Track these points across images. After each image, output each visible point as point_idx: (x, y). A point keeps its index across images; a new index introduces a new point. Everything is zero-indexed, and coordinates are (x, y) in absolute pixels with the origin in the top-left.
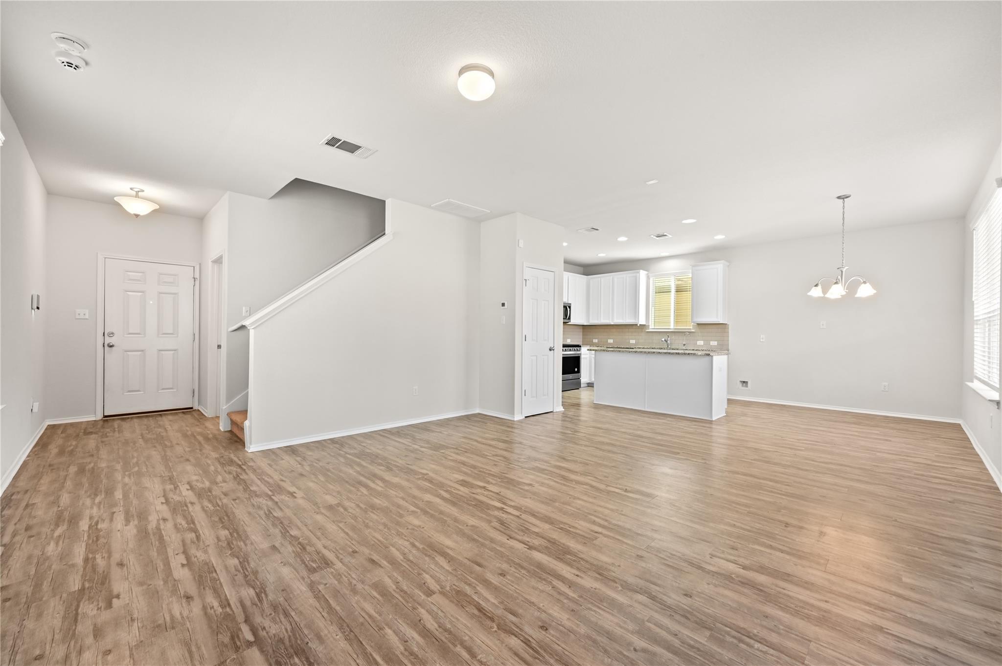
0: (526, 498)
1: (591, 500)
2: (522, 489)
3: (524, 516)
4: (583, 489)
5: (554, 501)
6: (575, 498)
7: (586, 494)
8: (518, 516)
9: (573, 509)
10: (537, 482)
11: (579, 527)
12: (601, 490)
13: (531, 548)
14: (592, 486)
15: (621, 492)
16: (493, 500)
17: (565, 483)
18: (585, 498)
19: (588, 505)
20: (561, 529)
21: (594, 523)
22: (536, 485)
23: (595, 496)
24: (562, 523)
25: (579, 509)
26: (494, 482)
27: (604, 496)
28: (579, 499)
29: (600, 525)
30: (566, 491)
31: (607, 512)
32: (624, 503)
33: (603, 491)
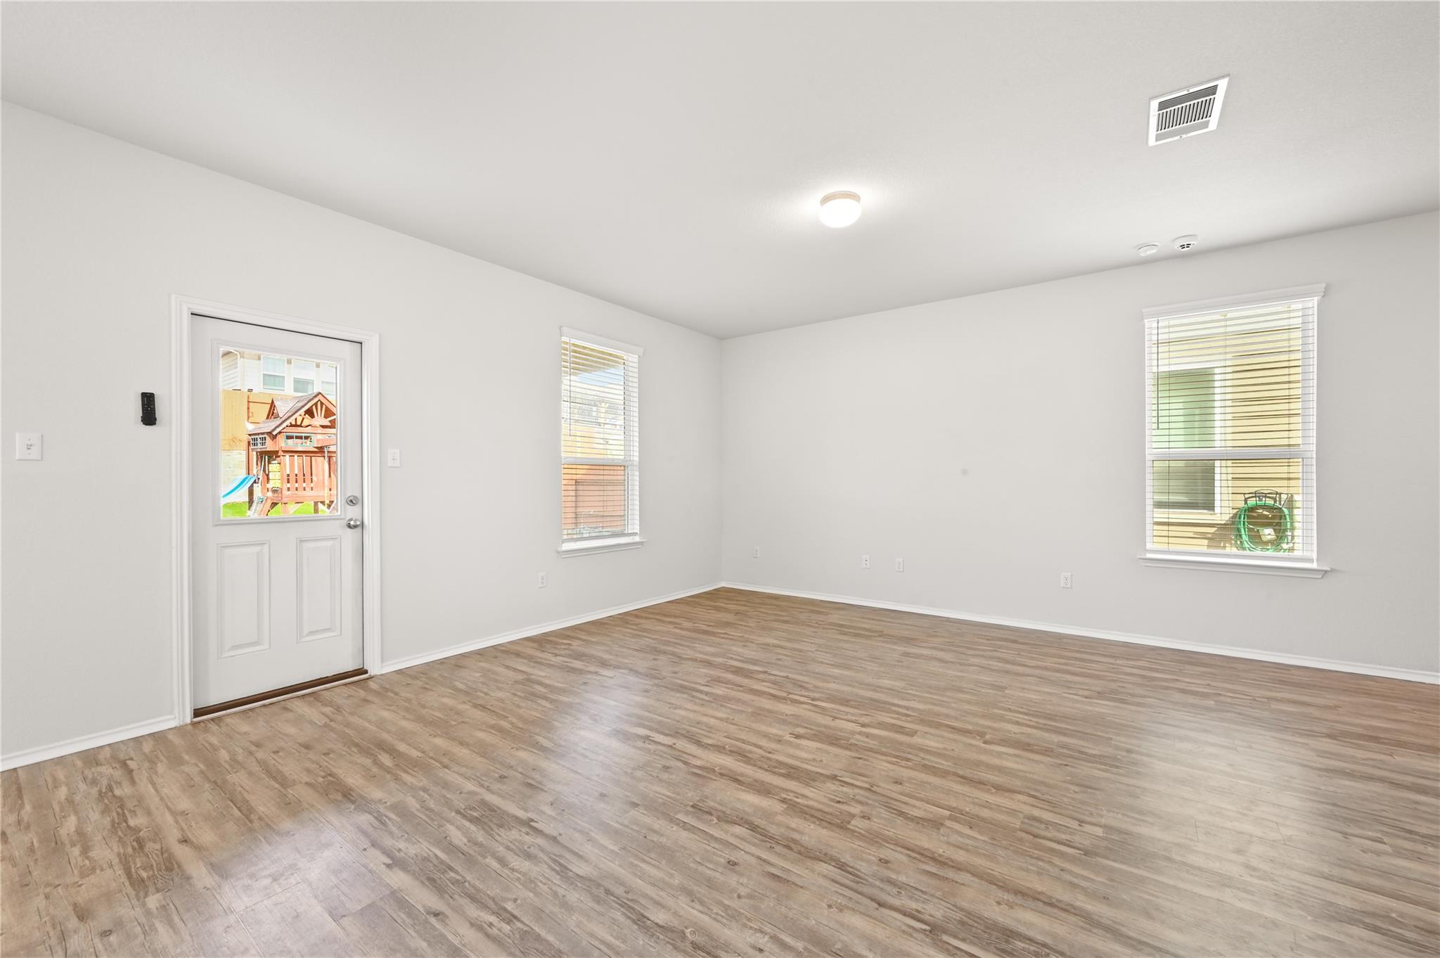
0: (792, 715)
1: (705, 719)
2: (807, 728)
3: (784, 694)
4: (714, 736)
5: (753, 714)
6: (726, 720)
7: (710, 728)
8: (790, 693)
9: (729, 705)
10: (790, 744)
11: (723, 689)
12: (686, 737)
13: (766, 672)
14: (698, 743)
15: (657, 735)
16: (832, 709)
17: (744, 746)
18: (712, 721)
19: (710, 712)
20: (741, 686)
21: (707, 694)
22: (788, 737)
23: (697, 726)
24: (741, 691)
25: (722, 706)
26: (857, 736)
27: (684, 726)
28: (721, 719)
29: (701, 692)
30: (740, 729)
31: (690, 706)
32: (661, 718)
33: (683, 735)
